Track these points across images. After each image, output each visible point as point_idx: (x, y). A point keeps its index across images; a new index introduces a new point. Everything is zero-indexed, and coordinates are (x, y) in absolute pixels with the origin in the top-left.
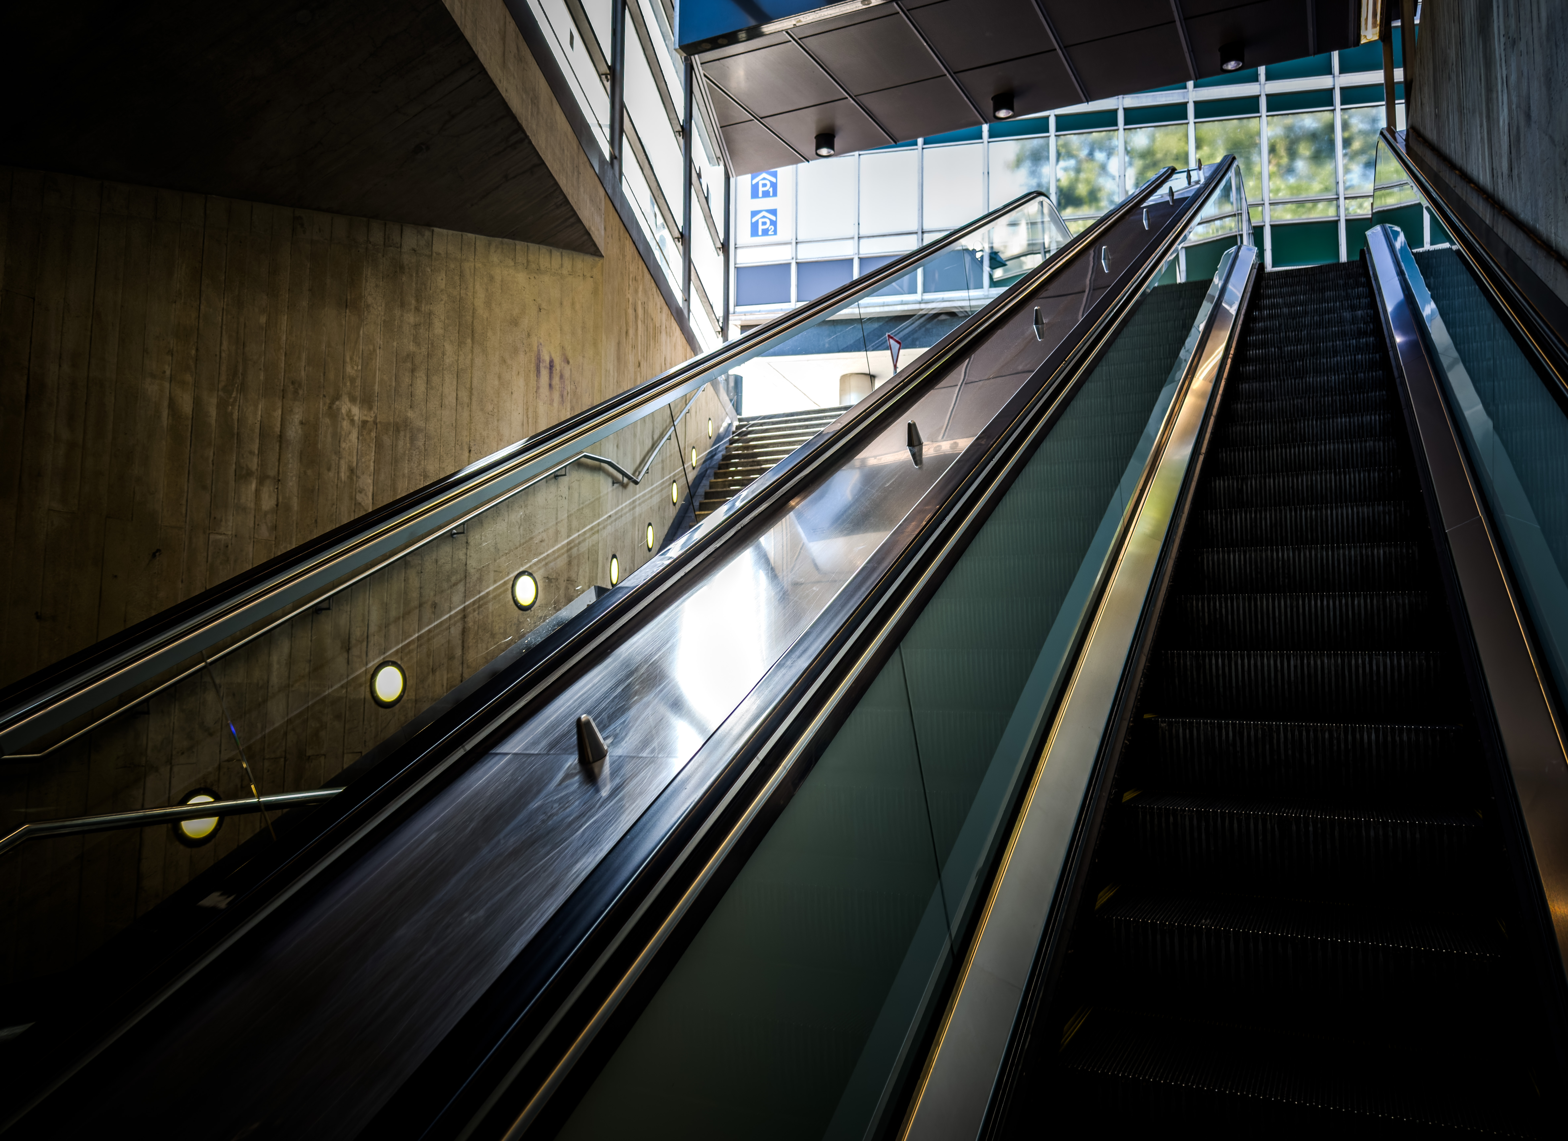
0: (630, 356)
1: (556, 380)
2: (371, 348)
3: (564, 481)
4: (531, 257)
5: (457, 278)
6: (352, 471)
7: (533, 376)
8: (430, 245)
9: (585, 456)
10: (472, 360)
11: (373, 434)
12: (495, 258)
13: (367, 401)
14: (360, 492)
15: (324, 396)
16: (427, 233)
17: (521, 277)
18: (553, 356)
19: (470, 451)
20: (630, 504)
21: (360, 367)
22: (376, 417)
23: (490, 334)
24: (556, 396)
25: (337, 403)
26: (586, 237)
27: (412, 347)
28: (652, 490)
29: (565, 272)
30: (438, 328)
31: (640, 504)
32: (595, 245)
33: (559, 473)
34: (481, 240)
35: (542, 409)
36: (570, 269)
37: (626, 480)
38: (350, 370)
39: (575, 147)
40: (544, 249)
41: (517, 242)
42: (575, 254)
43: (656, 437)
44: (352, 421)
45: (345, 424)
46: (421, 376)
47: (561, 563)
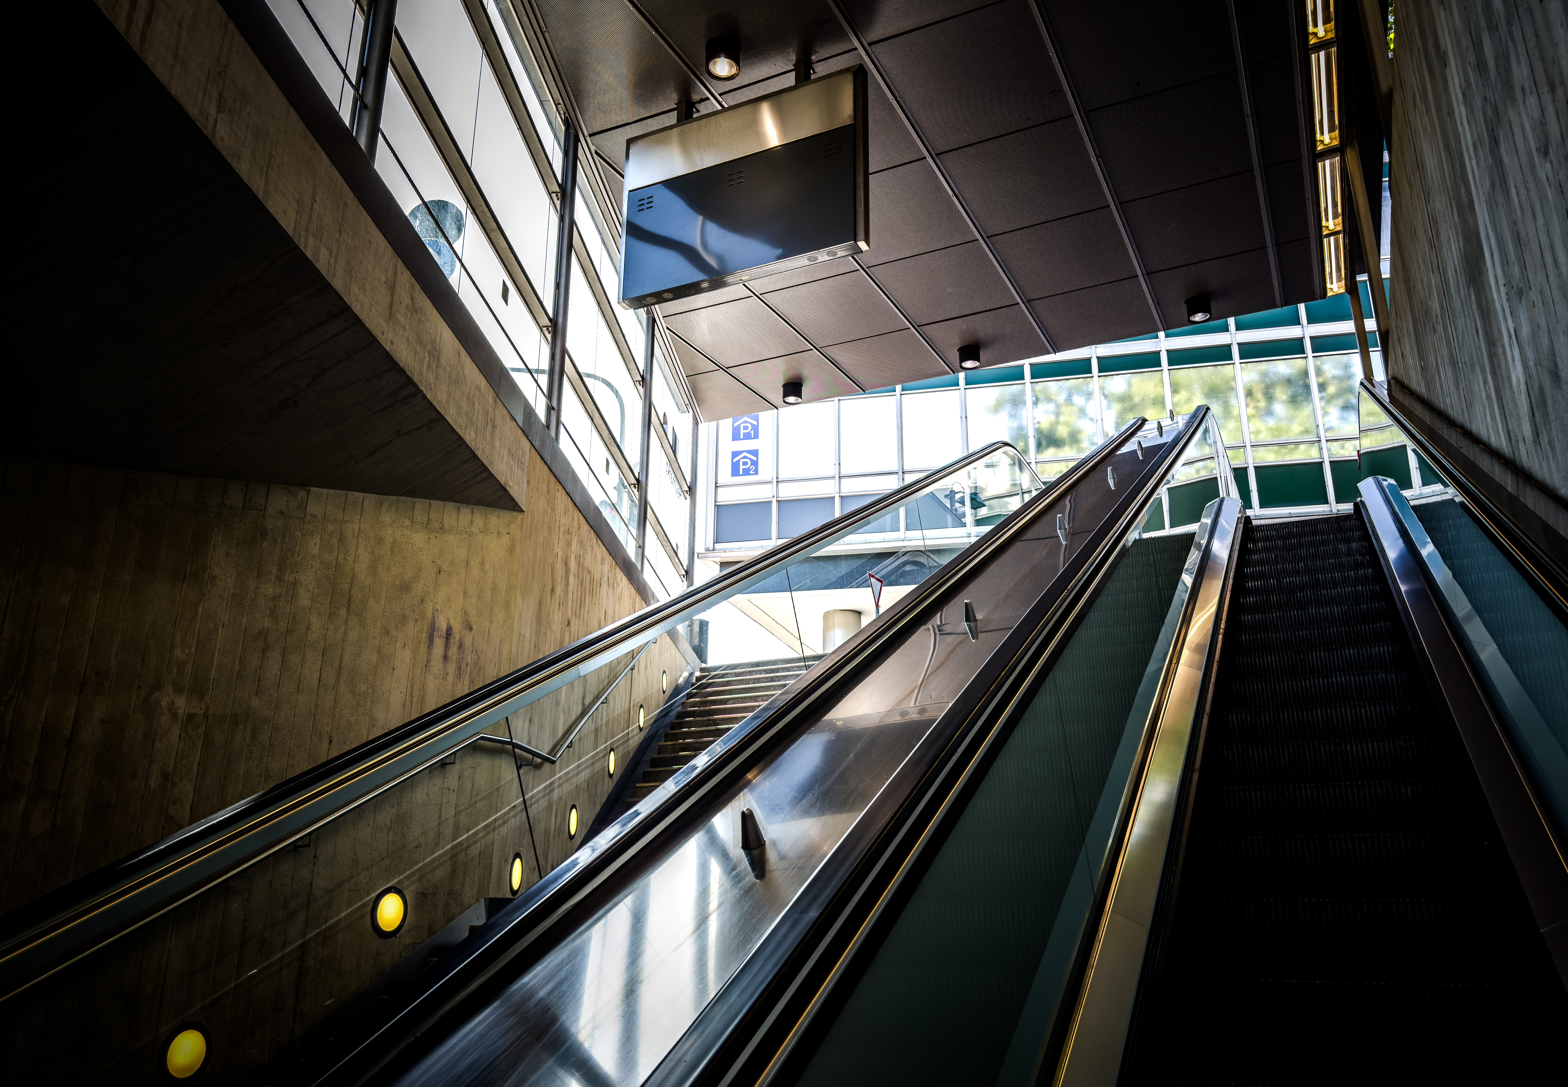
0: (555, 615)
1: (453, 650)
2: (211, 626)
3: (455, 770)
4: (433, 515)
5: (335, 541)
6: (166, 776)
7: (423, 648)
8: (303, 506)
9: (482, 738)
10: (345, 633)
11: (202, 730)
12: (387, 518)
13: (198, 690)
14: (174, 803)
15: (139, 687)
16: (302, 494)
17: (419, 538)
18: (452, 622)
19: (330, 742)
20: (545, 788)
21: (193, 650)
22: (208, 709)
23: (371, 601)
24: (452, 668)
25: (157, 694)
26: (501, 492)
27: (267, 623)
28: (578, 766)
29: (475, 529)
30: (304, 598)
31: (560, 786)
32: (513, 500)
33: (448, 761)
34: (370, 499)
35: (431, 684)
36: (481, 526)
37: (539, 760)
38: (178, 654)
39: (491, 400)
40: (450, 505)
41: (416, 500)
42: (490, 510)
43: (587, 702)
44: (175, 716)
45: (165, 720)
46: (275, 656)
47: (441, 873)
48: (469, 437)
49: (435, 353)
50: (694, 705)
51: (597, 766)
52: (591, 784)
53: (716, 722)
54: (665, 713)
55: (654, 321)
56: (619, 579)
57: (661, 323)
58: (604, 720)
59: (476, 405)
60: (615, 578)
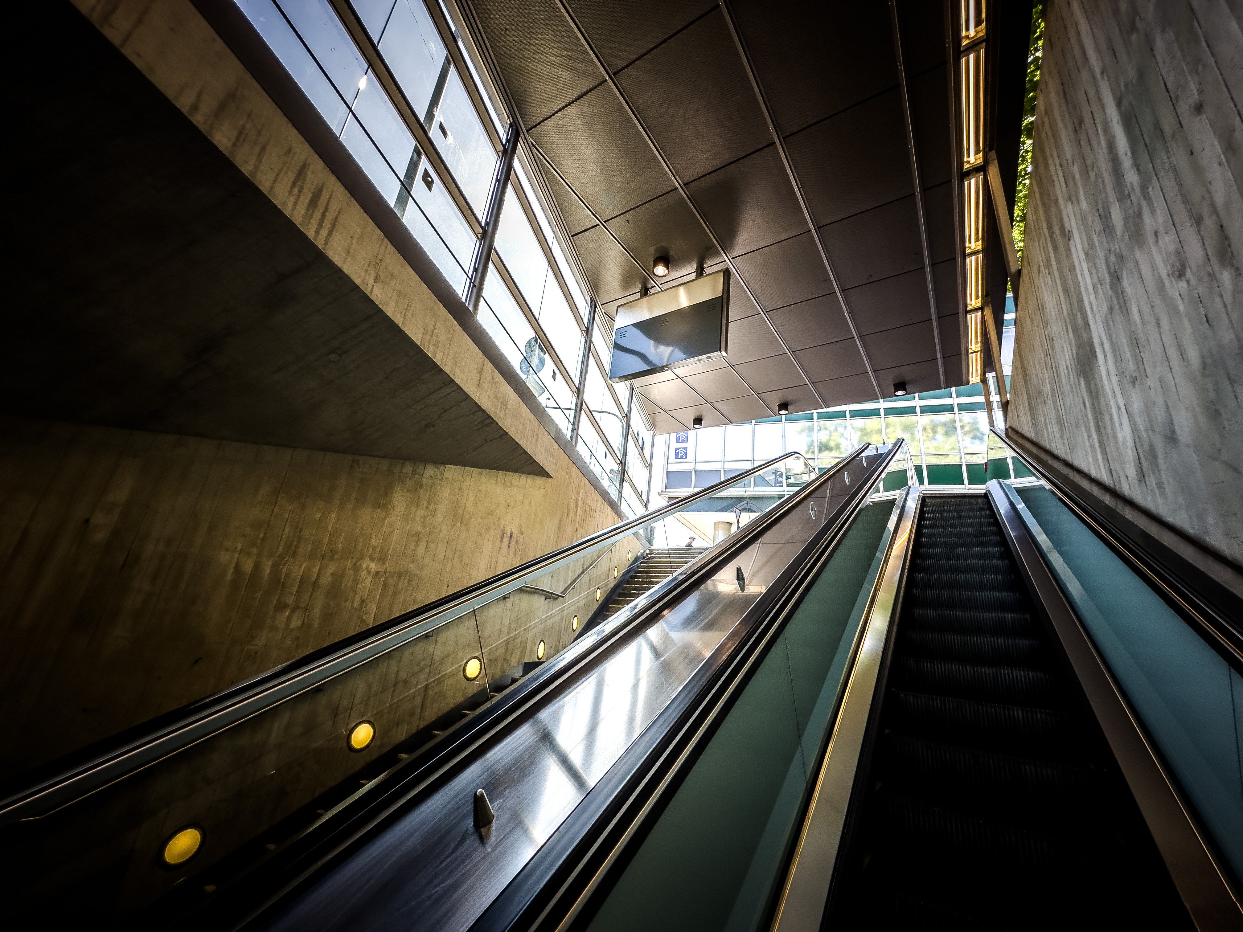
0: (569, 527)
1: (513, 544)
2: (391, 530)
3: (509, 602)
4: (507, 479)
5: (457, 491)
6: (363, 601)
7: (498, 542)
8: (442, 474)
9: (524, 586)
10: (459, 534)
11: (382, 579)
12: (484, 480)
13: (382, 560)
14: (366, 614)
15: (352, 558)
16: (442, 468)
17: (499, 490)
18: (513, 530)
19: (448, 586)
20: (559, 610)
21: (381, 541)
22: (386, 569)
23: (473, 519)
24: (512, 552)
25: (361, 561)
26: (541, 469)
27: (420, 529)
28: (578, 599)
29: (527, 486)
30: (439, 517)
31: (567, 609)
32: (547, 473)
33: (506, 597)
34: (476, 471)
35: (501, 559)
36: (531, 484)
37: (555, 597)
38: (373, 542)
39: (536, 425)
40: (516, 474)
41: (500, 472)
42: (536, 477)
43: (585, 568)
44: (369, 572)
45: (364, 574)
46: (423, 544)
47: (501, 651)
48: (523, 443)
49: (504, 403)
50: (643, 567)
51: (590, 598)
52: (586, 606)
53: (651, 577)
54: (628, 571)
55: (633, 389)
56: (606, 509)
57: (636, 390)
58: (595, 576)
59: (528, 428)
60: (604, 508)
